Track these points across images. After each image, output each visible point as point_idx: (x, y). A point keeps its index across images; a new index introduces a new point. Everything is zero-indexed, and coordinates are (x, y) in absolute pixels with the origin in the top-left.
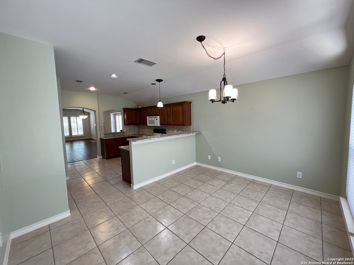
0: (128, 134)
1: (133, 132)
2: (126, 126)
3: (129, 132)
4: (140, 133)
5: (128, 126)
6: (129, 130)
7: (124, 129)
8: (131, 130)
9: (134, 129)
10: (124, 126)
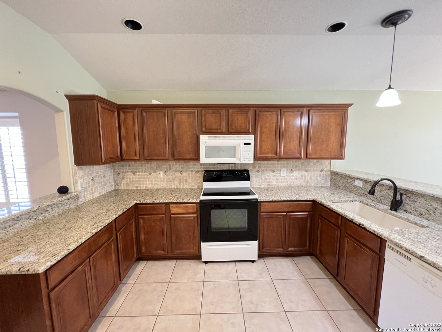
0: (89, 198)
1: (101, 186)
2: (82, 169)
3: (92, 189)
4: (122, 187)
5: (87, 169)
6: (91, 182)
7: (75, 183)
8: (97, 180)
9: (104, 176)
10: (76, 167)
